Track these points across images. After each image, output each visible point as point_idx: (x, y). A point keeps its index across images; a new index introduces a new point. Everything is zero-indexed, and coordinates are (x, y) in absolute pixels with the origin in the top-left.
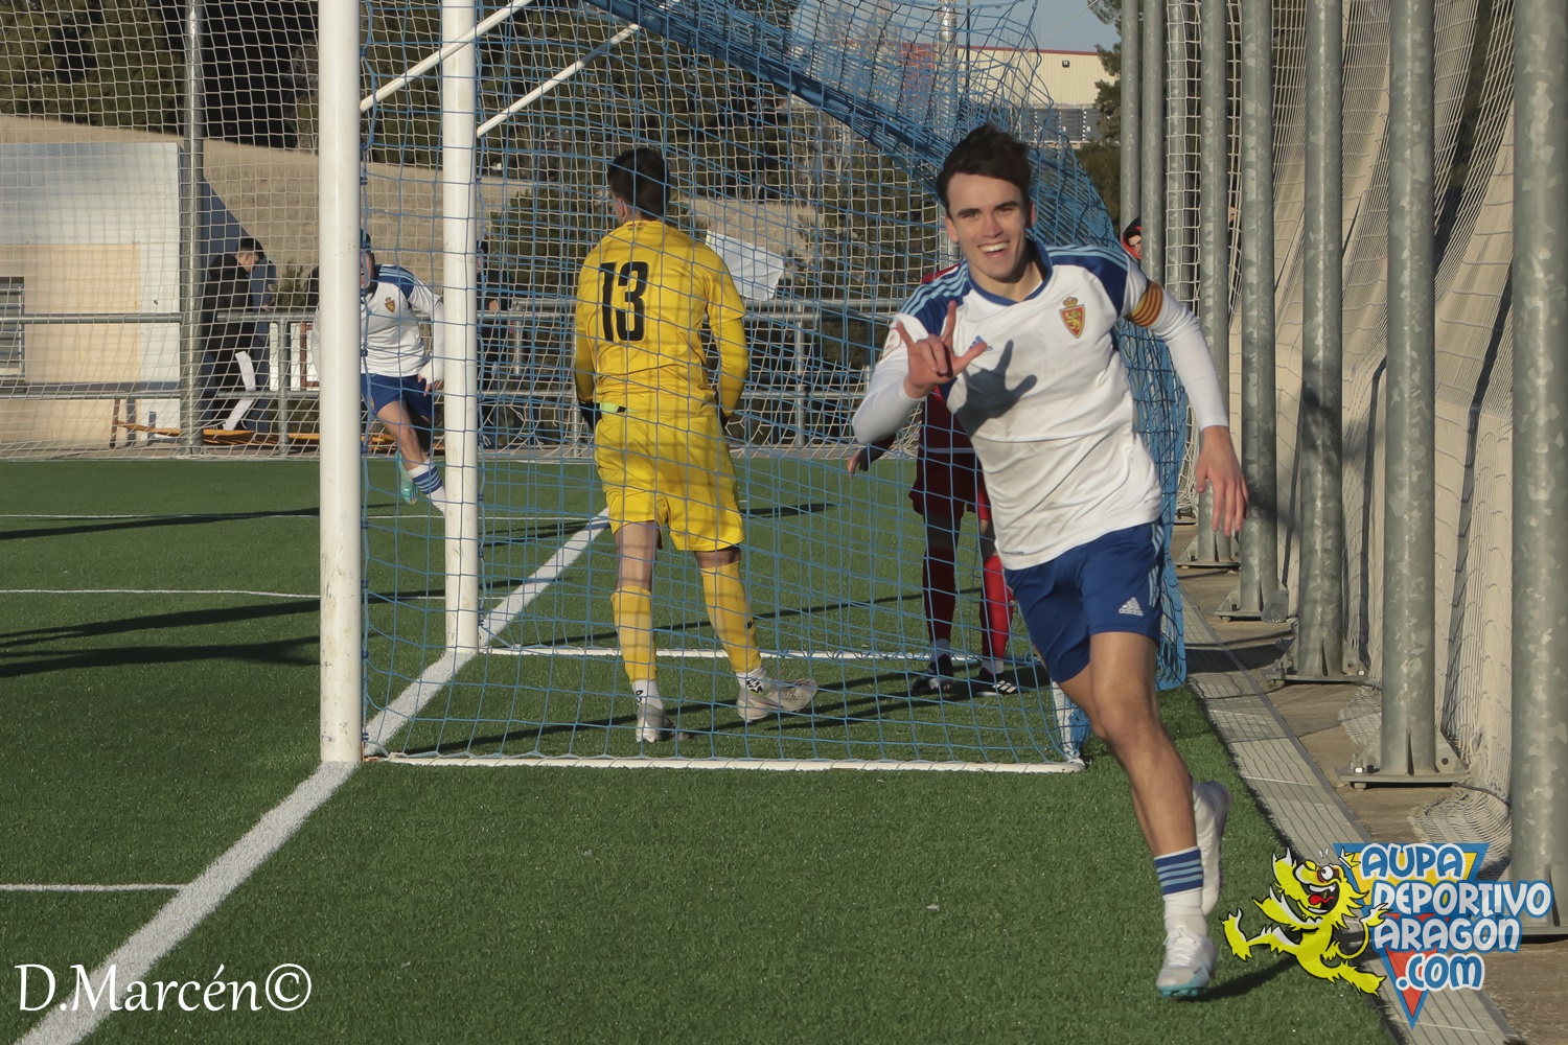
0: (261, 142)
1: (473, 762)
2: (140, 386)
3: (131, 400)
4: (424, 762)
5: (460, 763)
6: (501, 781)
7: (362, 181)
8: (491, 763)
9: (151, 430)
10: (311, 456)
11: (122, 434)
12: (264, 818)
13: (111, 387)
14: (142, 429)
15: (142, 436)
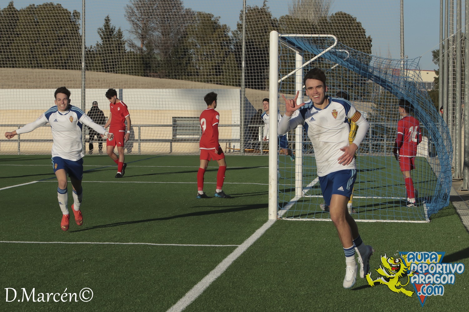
0: (255, 88)
1: (301, 220)
2: (233, 140)
3: (230, 143)
4: (290, 220)
5: (298, 220)
6: (306, 224)
7: (278, 97)
8: (304, 220)
9: (234, 149)
10: (267, 155)
11: (228, 150)
12: (256, 231)
13: (226, 140)
14: (232, 149)
15: (232, 150)
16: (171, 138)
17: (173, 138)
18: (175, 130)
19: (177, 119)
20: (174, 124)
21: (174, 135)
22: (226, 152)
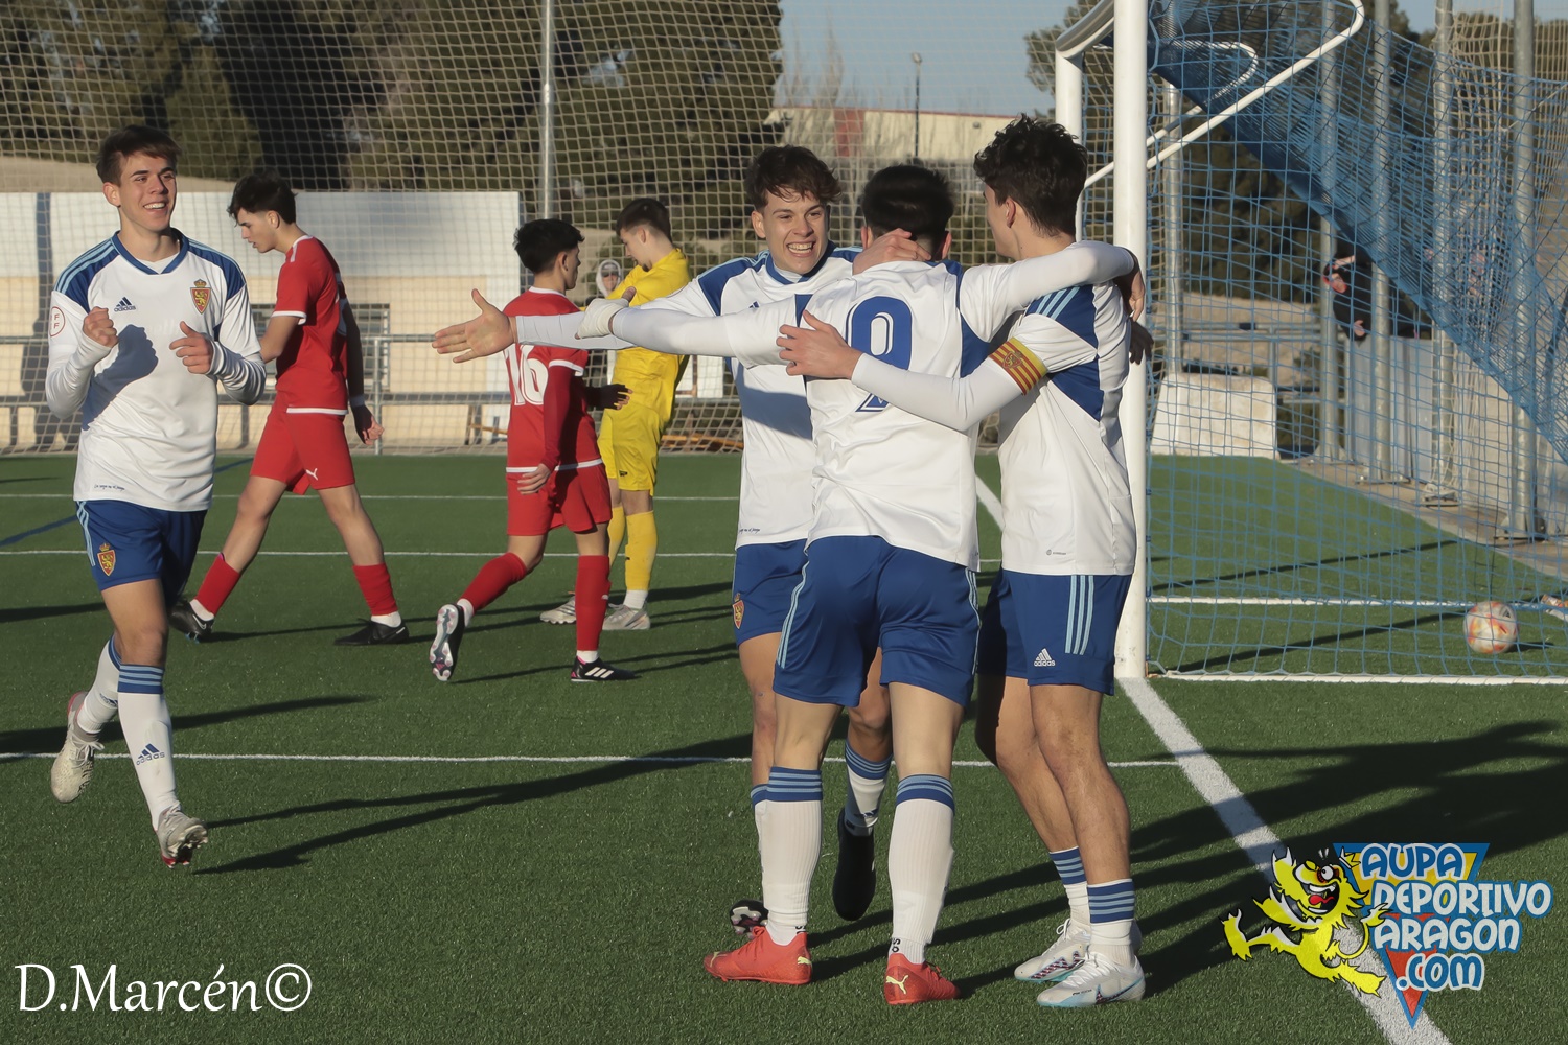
14: (488, 429)
15: (487, 436)
22: (467, 443)
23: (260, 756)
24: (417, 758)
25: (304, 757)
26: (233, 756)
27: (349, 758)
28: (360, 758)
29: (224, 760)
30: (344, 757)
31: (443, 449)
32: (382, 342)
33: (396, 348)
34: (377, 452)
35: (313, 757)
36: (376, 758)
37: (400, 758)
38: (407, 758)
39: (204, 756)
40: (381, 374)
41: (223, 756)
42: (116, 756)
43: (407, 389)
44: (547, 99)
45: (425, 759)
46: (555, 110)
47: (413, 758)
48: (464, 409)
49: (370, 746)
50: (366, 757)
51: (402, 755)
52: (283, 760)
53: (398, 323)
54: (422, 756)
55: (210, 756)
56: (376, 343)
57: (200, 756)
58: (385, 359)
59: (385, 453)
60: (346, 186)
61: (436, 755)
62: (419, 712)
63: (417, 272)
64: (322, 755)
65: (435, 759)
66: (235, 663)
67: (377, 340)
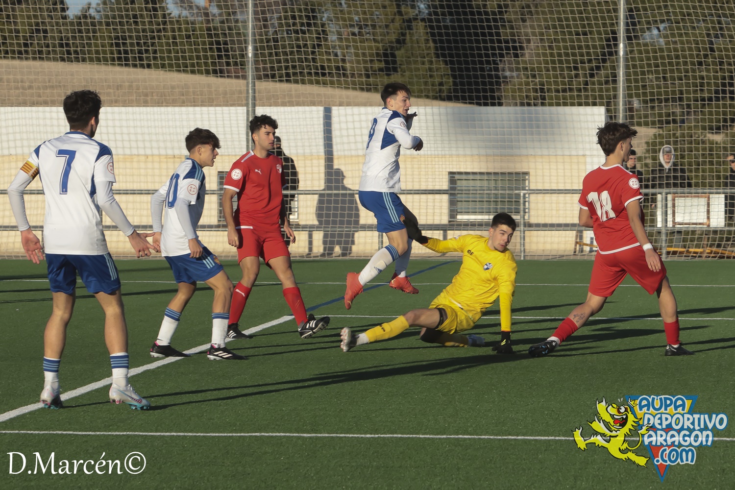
14: (587, 245)
15: (587, 249)
16: (445, 220)
17: (450, 222)
18: (452, 203)
19: (457, 177)
20: (452, 189)
21: (453, 214)
22: (575, 252)
23: (461, 436)
24: (553, 438)
25: (486, 437)
26: (445, 436)
27: (513, 437)
28: (519, 437)
29: (440, 439)
30: (510, 437)
31: (563, 256)
32: (524, 194)
33: (533, 197)
34: (522, 258)
35: (492, 437)
36: (528, 438)
37: (543, 438)
38: (547, 438)
39: (428, 436)
40: (525, 212)
41: (439, 436)
42: (377, 436)
43: (541, 221)
44: (621, 53)
45: (557, 438)
46: (626, 60)
47: (550, 438)
48: (573, 233)
49: (525, 431)
50: (523, 437)
51: (544, 436)
52: (474, 439)
53: (534, 183)
54: (555, 436)
55: (432, 436)
56: (522, 194)
57: (426, 436)
58: (527, 203)
59: (528, 258)
60: (500, 104)
61: (564, 436)
62: (553, 411)
63: (545, 152)
64: (497, 435)
65: (563, 438)
66: (444, 382)
67: (522, 193)
